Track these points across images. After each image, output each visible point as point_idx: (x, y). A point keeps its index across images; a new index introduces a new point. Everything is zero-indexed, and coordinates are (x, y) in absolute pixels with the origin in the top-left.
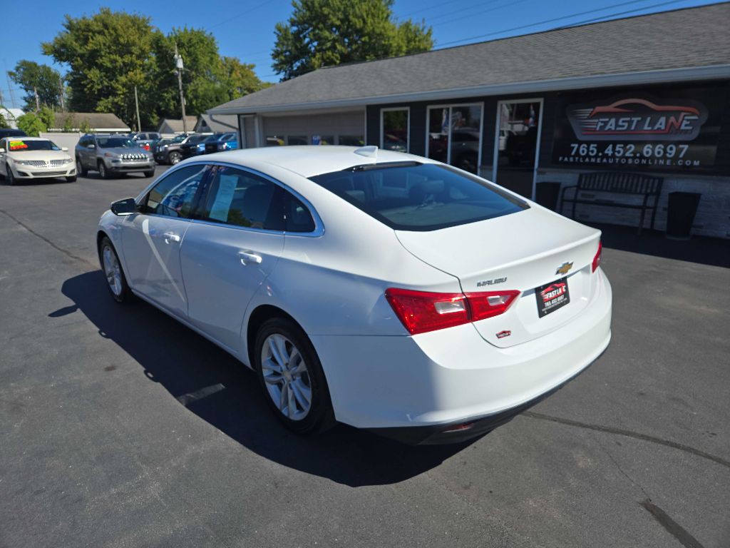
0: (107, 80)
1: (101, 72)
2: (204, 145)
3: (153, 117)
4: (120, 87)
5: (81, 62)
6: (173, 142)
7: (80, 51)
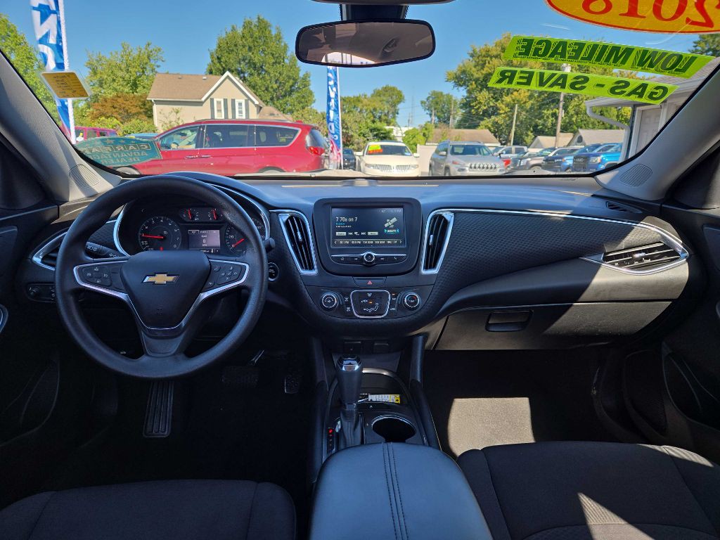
0: (494, 100)
1: (489, 93)
2: (572, 158)
3: (527, 135)
4: (504, 107)
5: (474, 86)
6: (538, 156)
7: (476, 76)
